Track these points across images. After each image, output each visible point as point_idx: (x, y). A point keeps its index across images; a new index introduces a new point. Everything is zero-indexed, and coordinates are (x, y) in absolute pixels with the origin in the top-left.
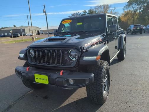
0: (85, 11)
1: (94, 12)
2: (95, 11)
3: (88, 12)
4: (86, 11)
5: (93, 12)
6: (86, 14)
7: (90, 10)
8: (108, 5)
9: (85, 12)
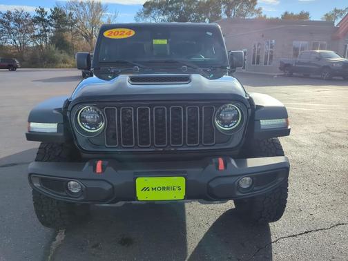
0: (43, 10)
1: (68, 16)
2: (71, 15)
3: (50, 13)
4: (46, 10)
5: (65, 15)
6: (46, 17)
7: (56, 9)
8: (99, 4)
9: (42, 12)
